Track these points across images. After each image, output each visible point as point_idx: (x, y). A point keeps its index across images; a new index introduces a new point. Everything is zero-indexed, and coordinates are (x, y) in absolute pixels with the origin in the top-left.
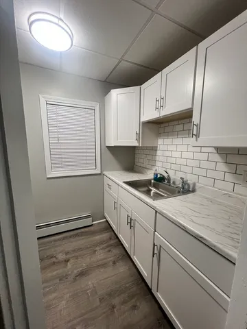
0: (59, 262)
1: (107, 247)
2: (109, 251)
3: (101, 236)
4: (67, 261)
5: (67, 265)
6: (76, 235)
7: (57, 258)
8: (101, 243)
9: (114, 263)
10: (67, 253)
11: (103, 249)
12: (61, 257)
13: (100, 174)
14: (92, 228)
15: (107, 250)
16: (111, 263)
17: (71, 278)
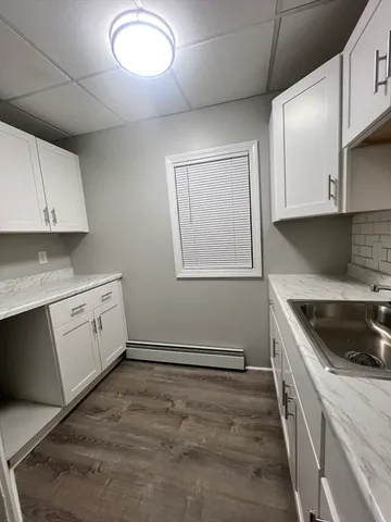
0: (173, 413)
1: (257, 428)
2: (257, 439)
3: (253, 398)
4: (184, 417)
5: (180, 424)
6: (213, 379)
7: (173, 405)
8: (248, 414)
9: (258, 473)
10: (189, 404)
11: (246, 427)
12: (180, 406)
13: (261, 279)
14: (243, 377)
15: (252, 433)
16: (251, 469)
17: (176, 451)
